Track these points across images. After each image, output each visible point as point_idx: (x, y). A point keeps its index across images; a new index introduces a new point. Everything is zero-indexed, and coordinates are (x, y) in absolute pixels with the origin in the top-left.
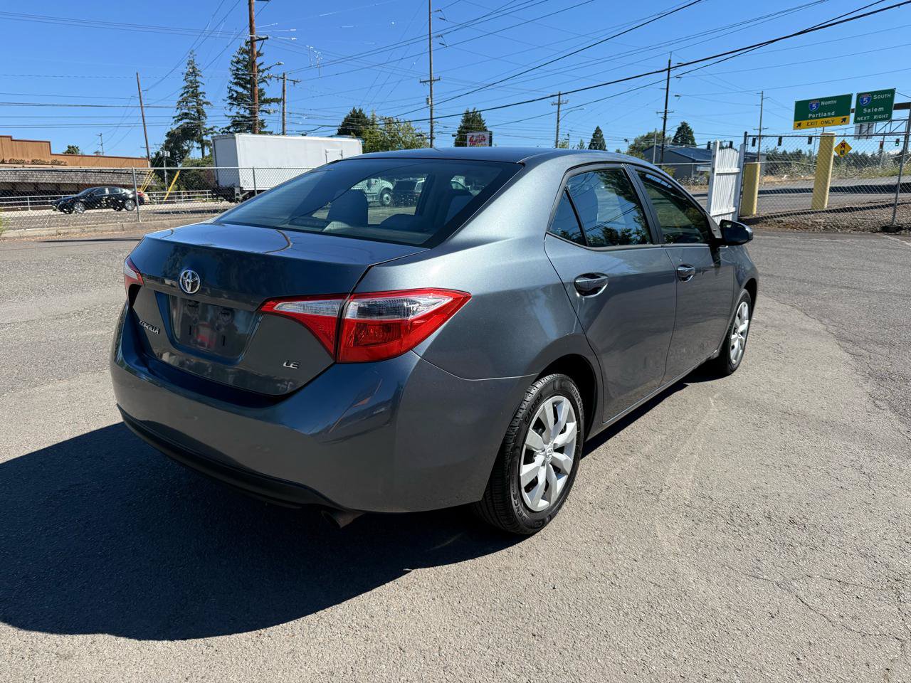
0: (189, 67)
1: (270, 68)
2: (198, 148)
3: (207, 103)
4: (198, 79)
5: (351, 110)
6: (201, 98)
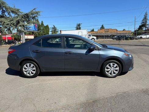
0: (145, 14)
2: (145, 28)
4: (147, 16)
6: (147, 19)
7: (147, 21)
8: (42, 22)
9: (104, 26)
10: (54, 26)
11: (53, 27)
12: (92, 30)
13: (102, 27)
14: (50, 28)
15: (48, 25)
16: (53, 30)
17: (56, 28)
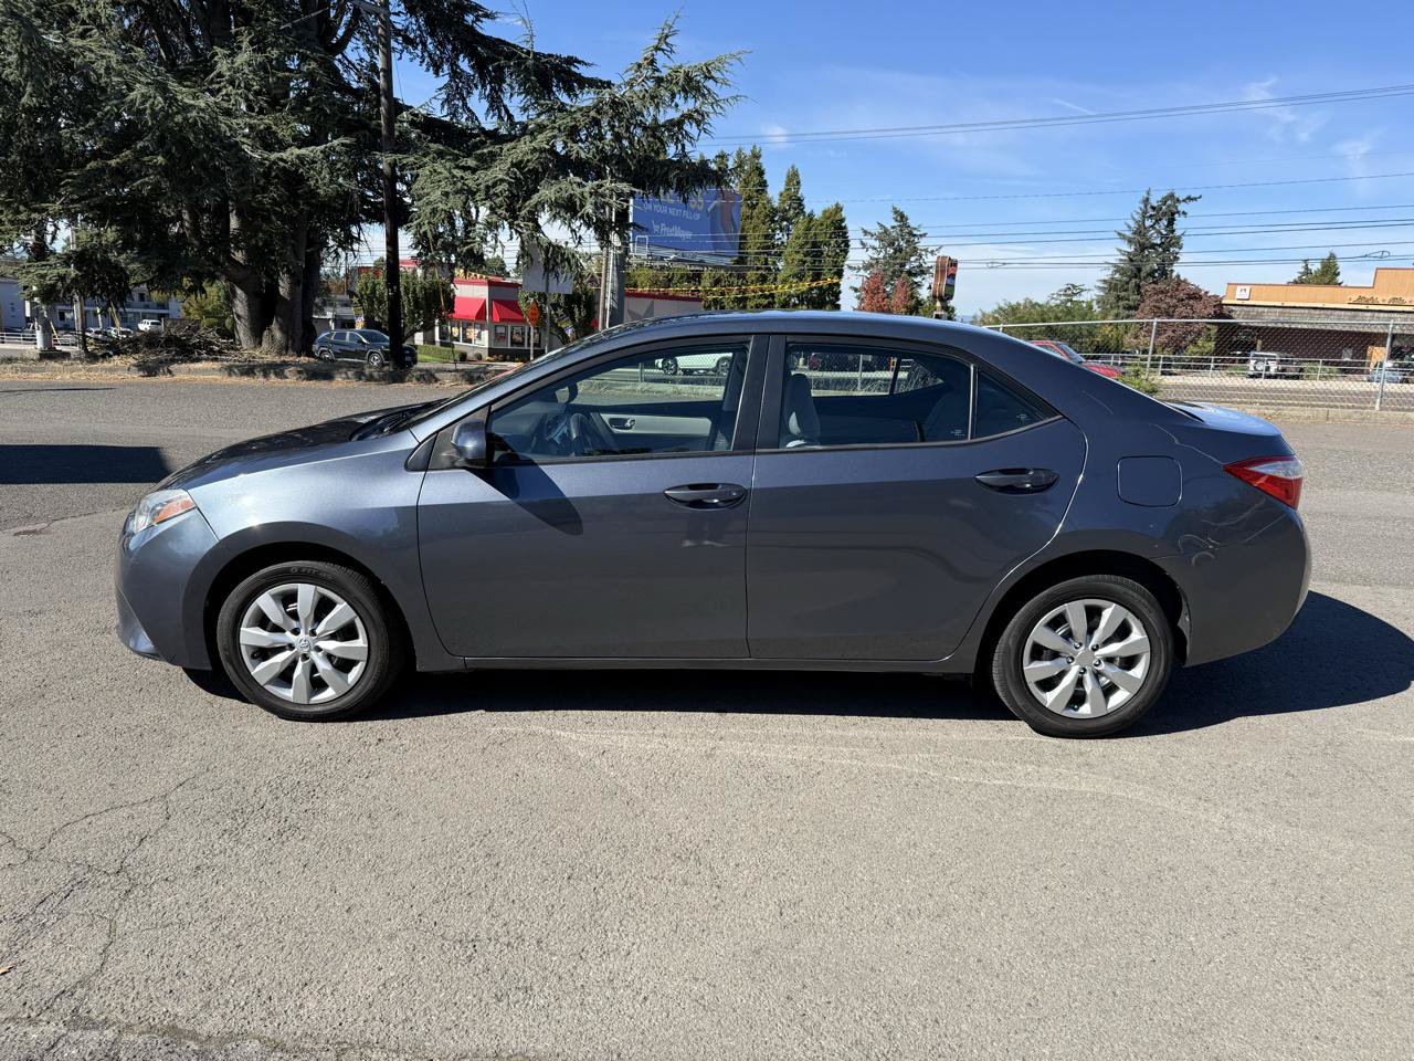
8: (793, 179)
10: (901, 217)
11: (890, 222)
12: (1315, 267)
15: (839, 209)
16: (882, 255)
17: (915, 232)
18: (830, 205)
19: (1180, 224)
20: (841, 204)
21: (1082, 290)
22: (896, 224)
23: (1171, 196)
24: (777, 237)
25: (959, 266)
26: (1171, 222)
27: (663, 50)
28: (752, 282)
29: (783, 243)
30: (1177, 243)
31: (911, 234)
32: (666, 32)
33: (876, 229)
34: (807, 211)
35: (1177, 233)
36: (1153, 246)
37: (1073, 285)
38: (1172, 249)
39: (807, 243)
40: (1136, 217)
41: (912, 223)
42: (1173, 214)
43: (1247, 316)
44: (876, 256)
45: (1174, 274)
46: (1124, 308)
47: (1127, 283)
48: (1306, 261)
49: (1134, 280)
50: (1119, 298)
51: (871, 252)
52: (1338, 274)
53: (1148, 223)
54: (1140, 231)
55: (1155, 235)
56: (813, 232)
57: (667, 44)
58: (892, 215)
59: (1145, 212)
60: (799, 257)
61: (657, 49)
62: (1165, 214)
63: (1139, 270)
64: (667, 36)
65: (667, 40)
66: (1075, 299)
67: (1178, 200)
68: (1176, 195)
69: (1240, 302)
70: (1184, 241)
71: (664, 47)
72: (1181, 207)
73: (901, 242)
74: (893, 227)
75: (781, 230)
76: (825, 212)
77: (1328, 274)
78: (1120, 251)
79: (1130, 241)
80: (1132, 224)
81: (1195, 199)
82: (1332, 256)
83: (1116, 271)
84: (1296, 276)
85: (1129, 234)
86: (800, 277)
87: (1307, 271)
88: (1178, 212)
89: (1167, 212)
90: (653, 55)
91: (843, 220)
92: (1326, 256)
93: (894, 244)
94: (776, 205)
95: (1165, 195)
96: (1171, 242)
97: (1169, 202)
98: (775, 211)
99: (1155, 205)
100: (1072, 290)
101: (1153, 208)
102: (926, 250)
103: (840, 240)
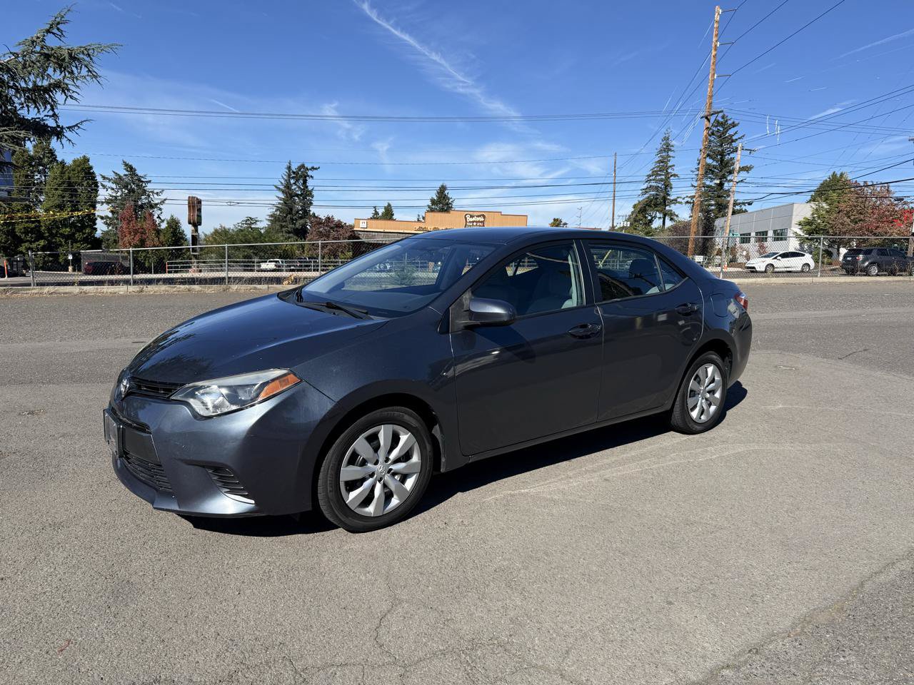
0: (663, 143)
1: (743, 136)
2: (660, 218)
3: (675, 175)
4: (670, 153)
5: (830, 174)
6: (669, 171)
7: (673, 181)
9: (451, 194)
10: (130, 169)
12: (381, 211)
13: (442, 203)
14: (99, 179)
15: (86, 160)
16: (119, 194)
17: (142, 179)
18: (79, 156)
19: (310, 183)
20: (88, 156)
21: (257, 221)
22: (127, 173)
23: (303, 166)
24: (36, 177)
25: (203, 203)
26: (305, 182)
27: (54, 34)
28: (18, 211)
29: (41, 182)
30: (310, 194)
31: (140, 180)
32: (58, 20)
33: (112, 176)
34: (59, 159)
35: (310, 188)
36: (297, 195)
37: (250, 218)
38: (308, 198)
39: (63, 183)
40: (285, 177)
41: (140, 173)
42: (305, 177)
43: (368, 237)
44: (114, 194)
45: (311, 213)
46: (286, 232)
47: (285, 217)
48: (375, 207)
49: (289, 216)
50: (282, 227)
51: (110, 191)
52: (393, 215)
53: (292, 181)
54: (288, 186)
55: (297, 189)
56: (67, 175)
57: (58, 29)
58: (123, 167)
59: (289, 175)
60: (59, 192)
61: (48, 31)
62: (301, 176)
63: (291, 209)
64: (58, 23)
65: (58, 26)
66: (253, 226)
67: (307, 169)
68: (306, 166)
69: (363, 230)
70: (314, 193)
71: (55, 31)
72: (310, 173)
73: (132, 185)
74: (125, 175)
75: (39, 172)
76: (74, 161)
77: (388, 214)
78: (279, 197)
79: (283, 192)
80: (283, 181)
81: (316, 169)
82: (389, 205)
83: (276, 211)
84: (371, 216)
85: (282, 187)
86: (61, 207)
87: (376, 213)
88: (308, 176)
89: (300, 175)
90: (44, 36)
91: (91, 168)
92: (386, 205)
93: (127, 187)
94: (32, 153)
95: (299, 165)
96: (306, 194)
97: (302, 170)
98: (32, 158)
99: (295, 171)
100: (250, 221)
101: (294, 173)
102: (152, 192)
103: (90, 182)
